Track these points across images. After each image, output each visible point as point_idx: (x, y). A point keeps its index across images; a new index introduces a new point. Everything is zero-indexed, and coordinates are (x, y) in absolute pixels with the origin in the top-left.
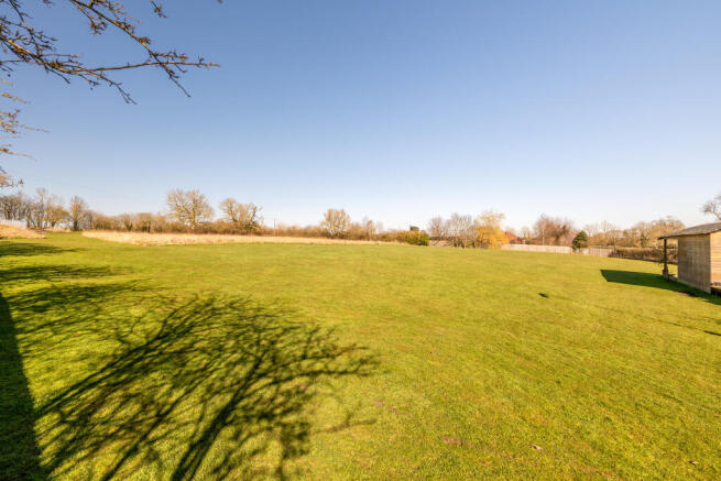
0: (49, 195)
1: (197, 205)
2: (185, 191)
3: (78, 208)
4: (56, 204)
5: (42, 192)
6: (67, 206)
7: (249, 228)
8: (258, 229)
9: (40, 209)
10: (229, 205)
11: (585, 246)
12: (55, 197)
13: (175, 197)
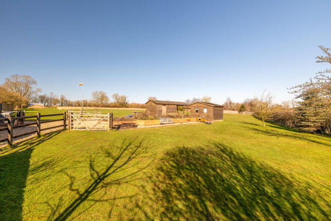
0: (54, 95)
1: (103, 97)
2: (99, 91)
3: (62, 99)
4: (56, 98)
5: (52, 93)
6: (59, 99)
7: (123, 105)
8: (127, 106)
9: (51, 99)
10: (116, 96)
11: (243, 111)
12: (55, 95)
13: (95, 94)
